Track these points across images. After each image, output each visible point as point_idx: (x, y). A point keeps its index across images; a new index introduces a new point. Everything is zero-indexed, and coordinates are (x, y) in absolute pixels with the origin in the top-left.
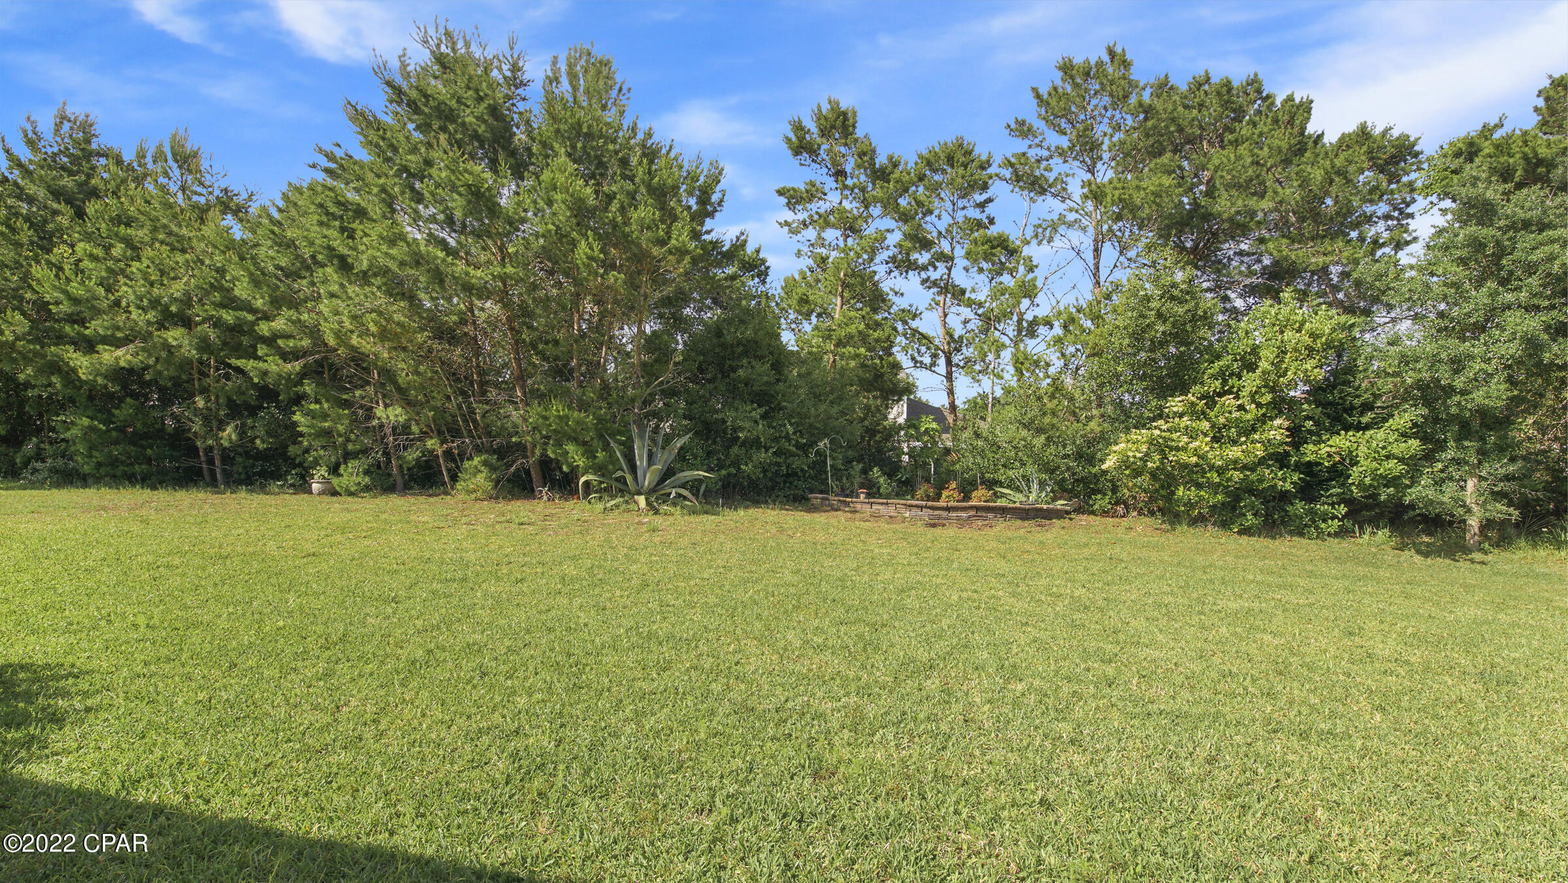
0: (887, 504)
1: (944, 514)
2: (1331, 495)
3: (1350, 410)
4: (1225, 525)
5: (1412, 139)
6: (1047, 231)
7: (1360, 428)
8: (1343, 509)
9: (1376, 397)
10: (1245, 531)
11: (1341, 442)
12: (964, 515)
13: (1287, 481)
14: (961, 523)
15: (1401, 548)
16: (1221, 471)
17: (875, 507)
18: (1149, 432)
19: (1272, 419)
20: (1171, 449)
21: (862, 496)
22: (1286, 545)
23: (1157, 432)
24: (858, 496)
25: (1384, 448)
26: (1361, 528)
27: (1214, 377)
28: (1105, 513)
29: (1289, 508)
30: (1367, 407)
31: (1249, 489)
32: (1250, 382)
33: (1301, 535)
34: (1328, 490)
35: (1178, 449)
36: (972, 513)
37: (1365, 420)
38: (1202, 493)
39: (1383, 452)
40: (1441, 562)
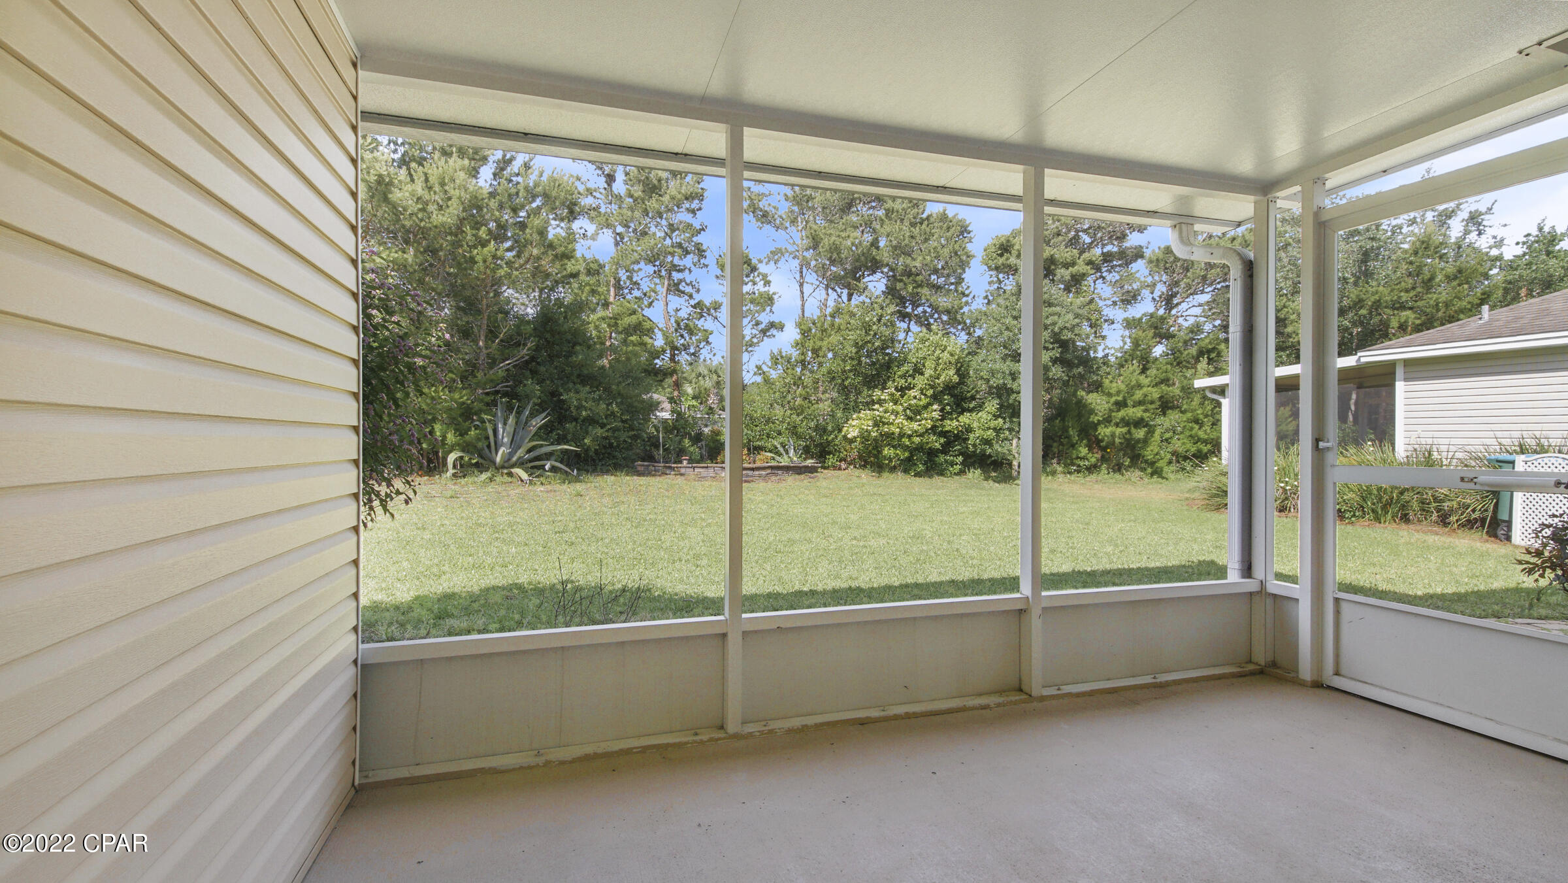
0: (707, 467)
1: (750, 473)
2: (955, 450)
3: (964, 399)
4: (906, 471)
5: (967, 223)
6: (776, 255)
7: (970, 411)
8: (960, 459)
9: (977, 392)
10: (918, 475)
11: (965, 419)
12: (763, 473)
13: (936, 443)
14: (765, 478)
15: (986, 479)
16: (910, 437)
17: (696, 470)
18: (871, 412)
19: (932, 405)
20: (884, 424)
21: (685, 463)
22: (937, 480)
23: (877, 413)
24: (681, 462)
25: (987, 423)
26: (969, 470)
27: (901, 377)
28: (835, 468)
29: (937, 459)
30: (973, 398)
31: (919, 448)
32: (920, 381)
33: (942, 475)
34: (953, 448)
35: (888, 424)
36: (769, 471)
37: (972, 406)
38: (898, 452)
39: (986, 425)
40: (1003, 485)
